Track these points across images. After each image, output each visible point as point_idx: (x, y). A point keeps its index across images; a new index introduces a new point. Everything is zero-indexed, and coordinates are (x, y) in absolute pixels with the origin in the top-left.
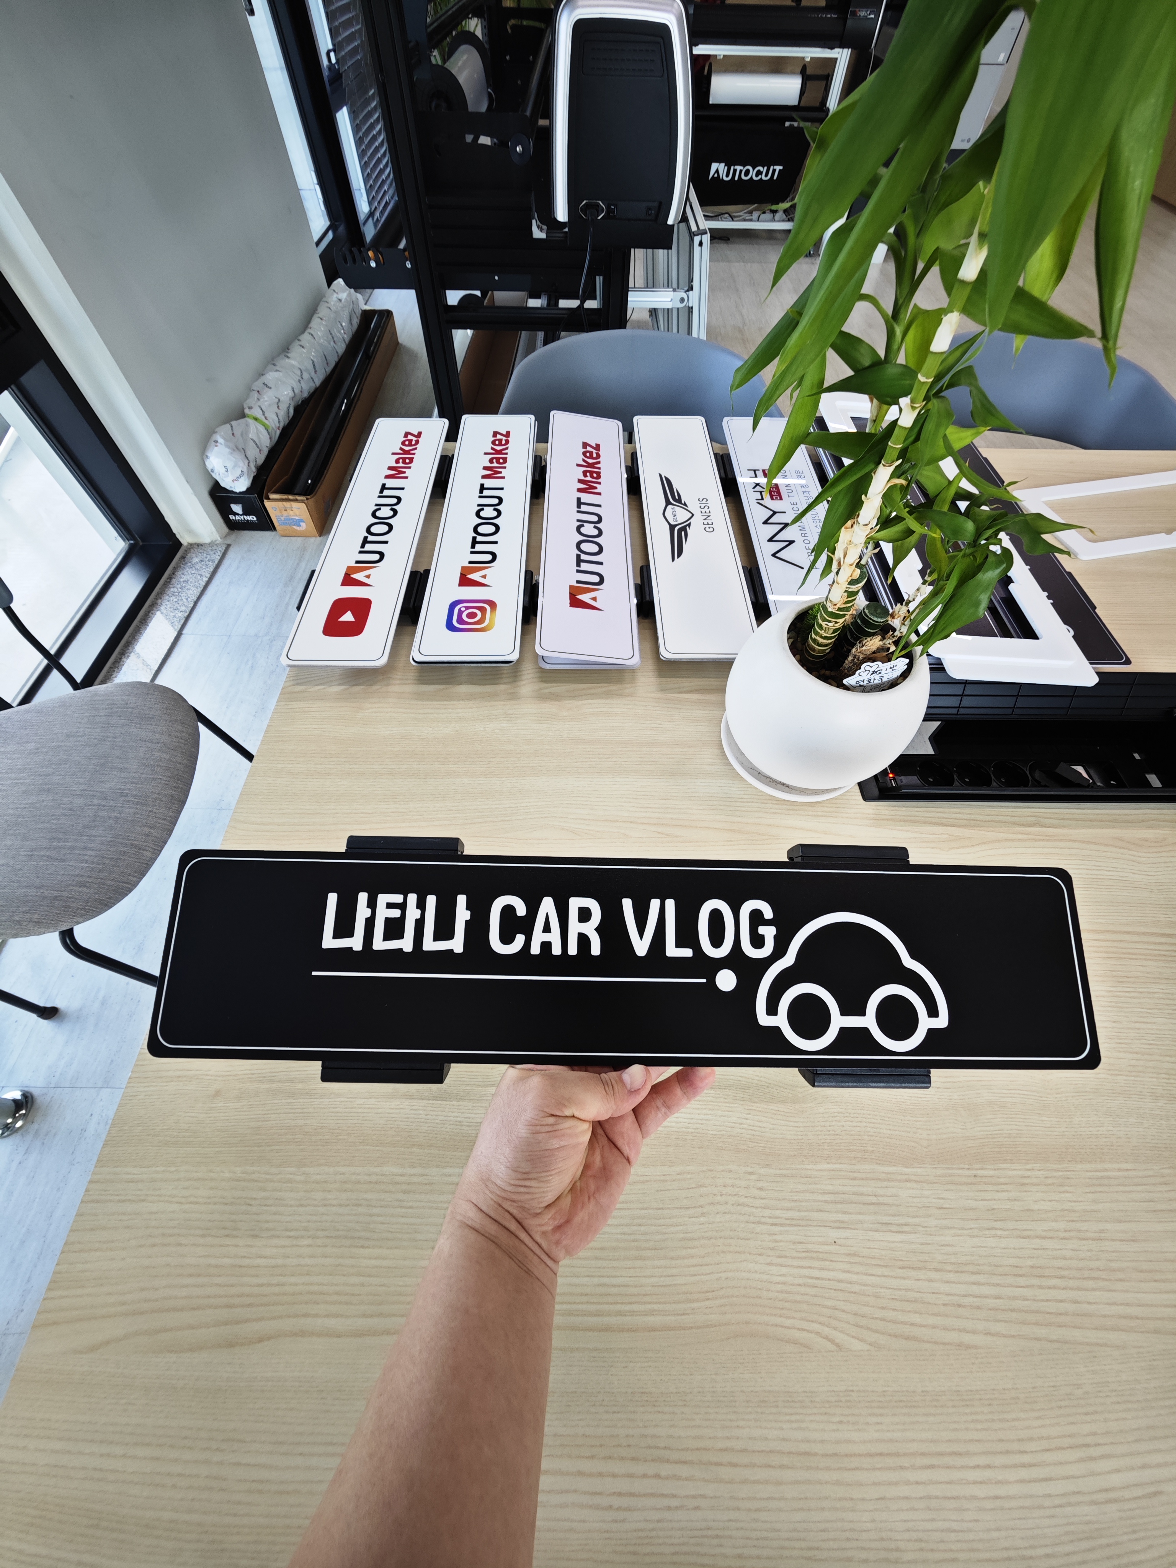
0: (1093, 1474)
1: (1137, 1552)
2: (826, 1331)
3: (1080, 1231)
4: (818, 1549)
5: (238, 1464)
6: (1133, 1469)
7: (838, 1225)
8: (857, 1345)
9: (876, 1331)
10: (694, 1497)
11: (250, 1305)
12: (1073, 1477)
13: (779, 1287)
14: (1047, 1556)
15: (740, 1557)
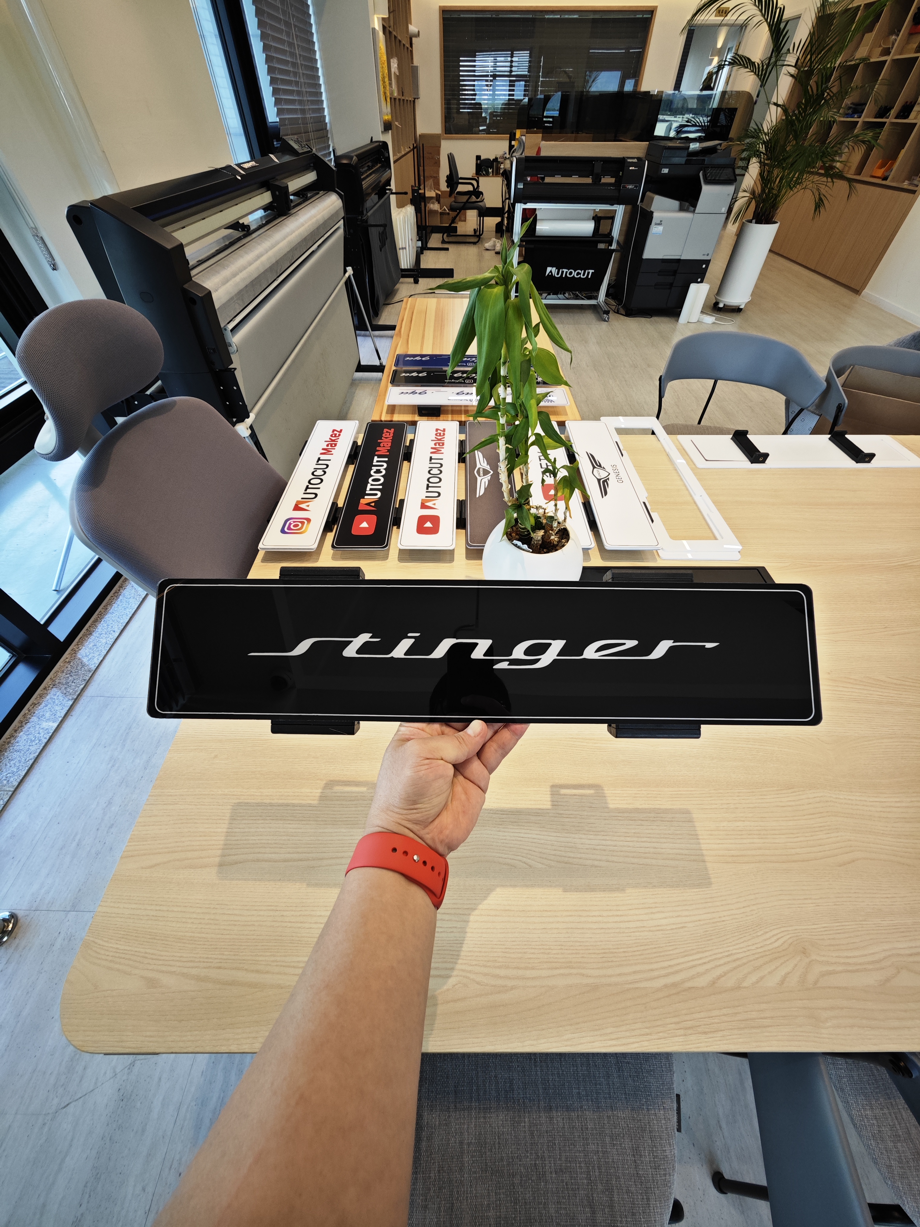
0: (652, 919)
1: (669, 950)
2: (524, 859)
3: (662, 817)
4: (510, 949)
5: (224, 914)
6: (673, 917)
7: (536, 814)
8: (540, 866)
9: (550, 860)
10: (450, 928)
11: (231, 849)
12: (642, 920)
13: (502, 841)
14: (624, 952)
15: (470, 951)
